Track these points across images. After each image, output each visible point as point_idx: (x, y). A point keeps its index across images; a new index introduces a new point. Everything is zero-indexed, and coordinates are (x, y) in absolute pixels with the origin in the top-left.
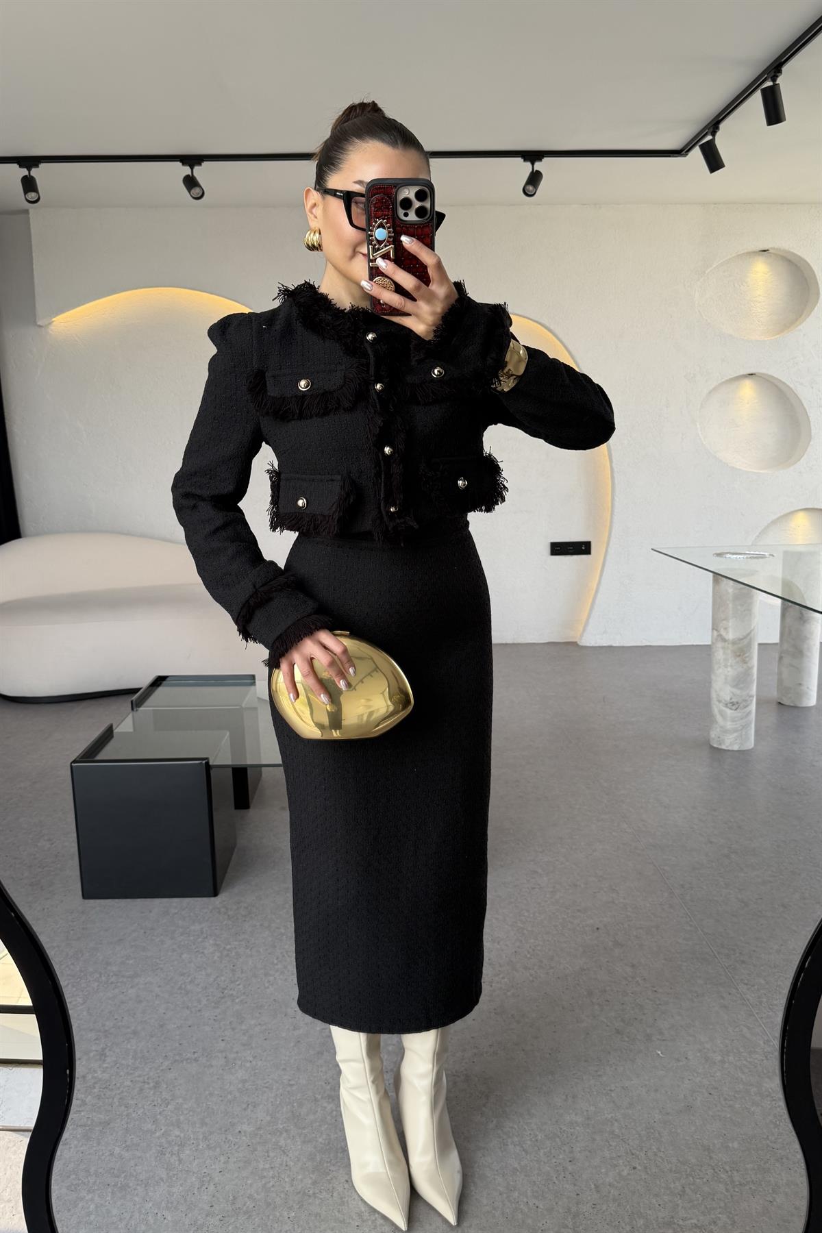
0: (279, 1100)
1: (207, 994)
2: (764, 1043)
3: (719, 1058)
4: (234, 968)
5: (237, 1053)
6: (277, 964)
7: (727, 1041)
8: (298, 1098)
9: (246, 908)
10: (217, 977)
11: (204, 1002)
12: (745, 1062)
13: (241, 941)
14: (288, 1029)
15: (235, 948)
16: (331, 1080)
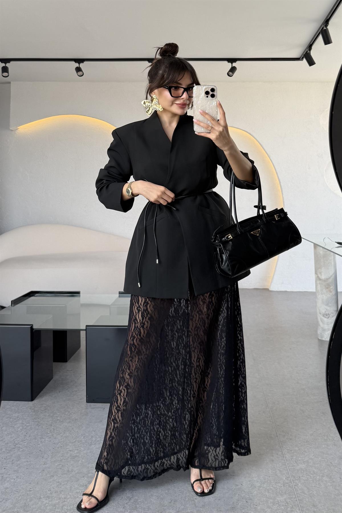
0: (21, 497)
1: (7, 446)
2: (286, 479)
3: (259, 485)
4: (26, 434)
5: (9, 475)
6: (49, 434)
7: (266, 477)
8: (31, 497)
9: (45, 407)
10: (16, 438)
11: (4, 450)
12: (271, 487)
13: (36, 422)
14: (41, 464)
15: (31, 425)
16: (52, 489)
